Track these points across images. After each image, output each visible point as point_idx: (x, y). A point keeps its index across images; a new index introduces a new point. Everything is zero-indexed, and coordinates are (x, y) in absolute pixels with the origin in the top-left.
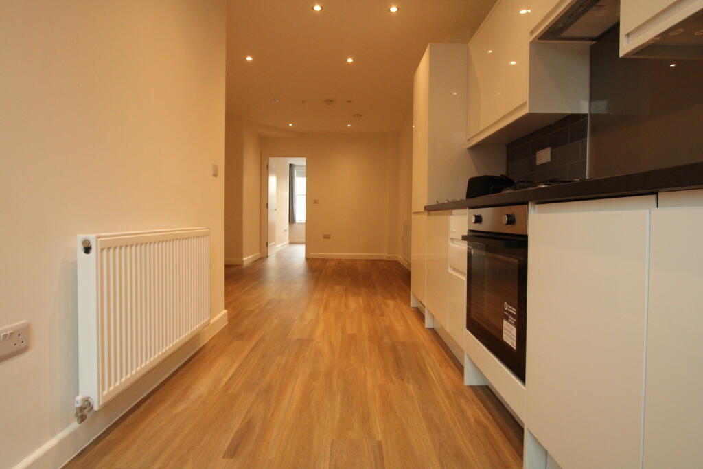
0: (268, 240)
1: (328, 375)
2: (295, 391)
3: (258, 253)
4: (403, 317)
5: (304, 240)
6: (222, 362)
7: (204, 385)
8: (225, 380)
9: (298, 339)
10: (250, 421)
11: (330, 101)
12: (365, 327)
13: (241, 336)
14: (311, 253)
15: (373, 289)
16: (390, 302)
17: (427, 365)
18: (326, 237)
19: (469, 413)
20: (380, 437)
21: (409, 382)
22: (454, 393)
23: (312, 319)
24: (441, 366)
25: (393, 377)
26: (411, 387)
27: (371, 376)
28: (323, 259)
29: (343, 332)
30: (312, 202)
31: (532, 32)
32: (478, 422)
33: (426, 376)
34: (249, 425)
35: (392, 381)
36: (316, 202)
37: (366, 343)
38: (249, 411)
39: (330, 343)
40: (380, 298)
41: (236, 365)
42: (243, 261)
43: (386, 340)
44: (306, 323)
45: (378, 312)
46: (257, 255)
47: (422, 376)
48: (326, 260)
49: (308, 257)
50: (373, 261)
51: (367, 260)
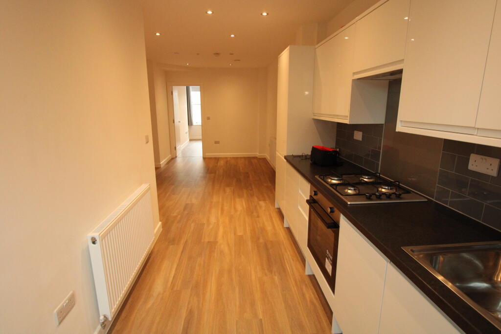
0: (175, 145)
1: (230, 271)
2: (212, 286)
3: (170, 155)
4: (271, 218)
5: (201, 137)
6: (166, 264)
7: (159, 284)
8: (171, 279)
9: (209, 242)
10: (191, 310)
11: (217, 54)
12: (248, 229)
13: (173, 241)
14: (207, 154)
15: (251, 190)
16: (262, 203)
17: (286, 261)
18: (217, 142)
19: (307, 296)
20: (261, 317)
21: (275, 275)
22: (299, 281)
23: (215, 223)
24: (293, 260)
25: (266, 271)
26: (276, 278)
27: (254, 271)
28: (215, 158)
29: (235, 234)
30: (205, 117)
31: (354, 74)
32: (312, 302)
33: (284, 270)
34: (190, 313)
35: (266, 275)
36: (208, 118)
37: (249, 243)
38: (189, 303)
39: (228, 245)
40: (256, 199)
41: (175, 266)
42: (161, 165)
43: (261, 241)
44: (211, 226)
45: (255, 214)
46: (169, 157)
47: (283, 270)
48: (217, 159)
49: (204, 157)
50: (249, 159)
51: (245, 158)
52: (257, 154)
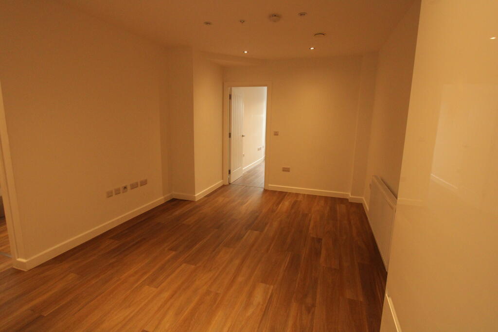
0: (230, 167)
14: (270, 185)
18: (286, 170)
28: (281, 193)
30: (272, 132)
36: (276, 134)
42: (195, 197)
48: (282, 195)
49: (267, 188)
50: (334, 202)
51: (326, 199)
52: (349, 195)
